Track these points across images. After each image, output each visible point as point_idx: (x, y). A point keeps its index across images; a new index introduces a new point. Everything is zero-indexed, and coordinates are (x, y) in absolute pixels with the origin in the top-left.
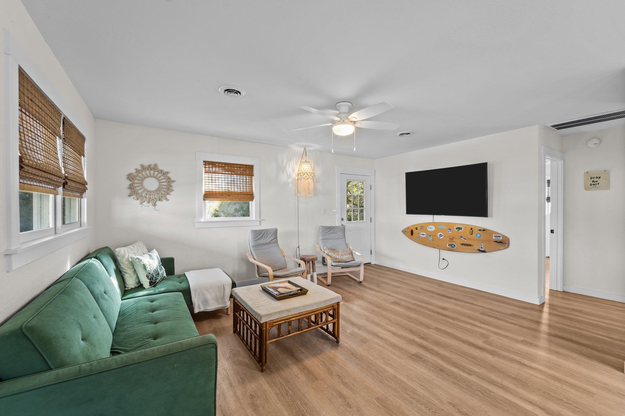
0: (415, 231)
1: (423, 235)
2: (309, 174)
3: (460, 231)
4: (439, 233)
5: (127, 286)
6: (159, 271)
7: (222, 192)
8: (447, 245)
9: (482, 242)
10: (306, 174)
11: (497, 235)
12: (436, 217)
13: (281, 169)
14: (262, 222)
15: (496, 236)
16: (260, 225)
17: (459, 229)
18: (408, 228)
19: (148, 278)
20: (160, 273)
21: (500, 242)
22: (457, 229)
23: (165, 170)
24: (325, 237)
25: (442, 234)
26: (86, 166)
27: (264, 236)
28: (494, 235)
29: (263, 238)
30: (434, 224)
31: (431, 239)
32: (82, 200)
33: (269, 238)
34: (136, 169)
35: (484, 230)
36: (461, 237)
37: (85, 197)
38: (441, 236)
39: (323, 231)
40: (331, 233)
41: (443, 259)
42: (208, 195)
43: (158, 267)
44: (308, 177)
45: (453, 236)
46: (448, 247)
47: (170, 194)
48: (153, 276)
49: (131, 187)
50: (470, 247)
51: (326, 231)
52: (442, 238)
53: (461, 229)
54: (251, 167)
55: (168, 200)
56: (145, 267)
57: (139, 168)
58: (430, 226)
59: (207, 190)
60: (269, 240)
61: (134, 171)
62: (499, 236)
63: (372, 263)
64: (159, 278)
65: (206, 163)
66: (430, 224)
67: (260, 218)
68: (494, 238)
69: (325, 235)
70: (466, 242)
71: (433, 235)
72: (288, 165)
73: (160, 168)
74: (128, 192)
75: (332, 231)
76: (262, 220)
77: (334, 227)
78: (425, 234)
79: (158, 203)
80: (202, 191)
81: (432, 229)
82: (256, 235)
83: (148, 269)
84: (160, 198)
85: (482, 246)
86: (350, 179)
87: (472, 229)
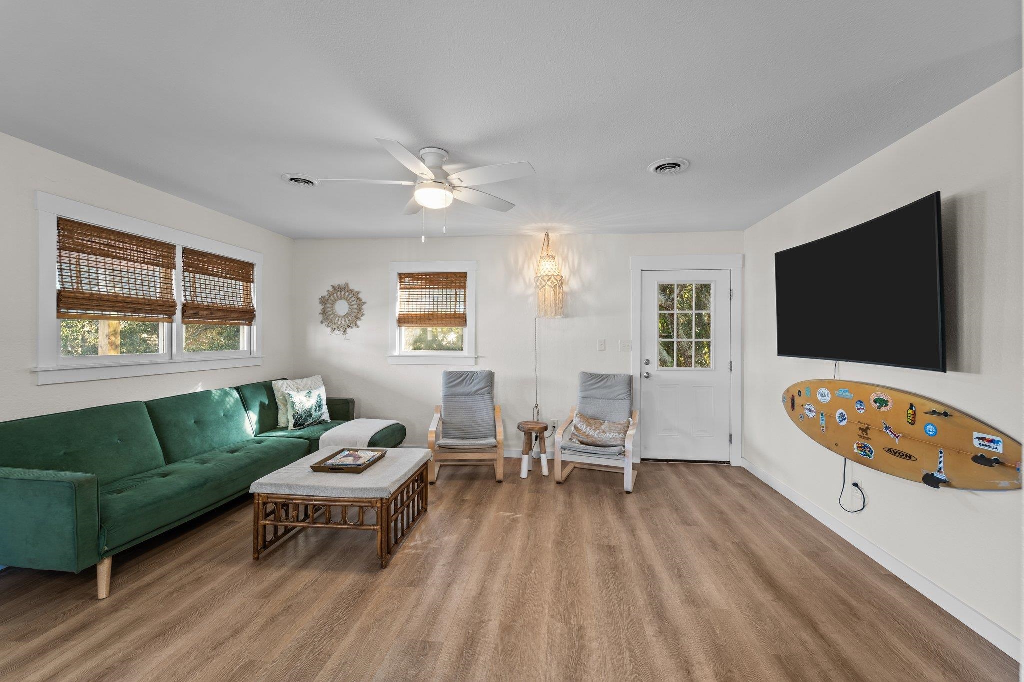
0: (798, 400)
1: (810, 410)
3: (884, 408)
4: (840, 411)
5: (279, 424)
6: (313, 411)
7: (421, 314)
8: (856, 446)
9: (941, 452)
10: (553, 277)
11: (988, 436)
13: (514, 273)
14: (480, 359)
15: (983, 439)
16: (476, 364)
17: (882, 402)
18: (788, 390)
19: (294, 419)
20: (313, 414)
21: (995, 462)
22: (876, 401)
23: (356, 290)
24: (589, 393)
25: (844, 413)
26: (255, 293)
27: (465, 381)
28: (976, 434)
29: (464, 384)
30: (832, 384)
31: (823, 424)
32: (252, 327)
33: (475, 386)
34: (328, 291)
35: (946, 414)
36: (887, 428)
37: (255, 324)
38: (842, 416)
39: (585, 382)
40: (599, 387)
41: (856, 485)
42: (403, 320)
43: (314, 407)
45: (869, 422)
46: (856, 451)
47: (361, 320)
48: (302, 417)
49: (324, 313)
50: (907, 462)
51: (592, 382)
52: (844, 423)
53: (887, 405)
54: (464, 276)
55: (358, 327)
56: (293, 405)
57: (331, 289)
58: (823, 390)
59: (401, 313)
60: (475, 389)
61: (325, 294)
62: (992, 441)
63: (733, 464)
64: (311, 420)
65: (402, 276)
66: (822, 383)
67: (476, 355)
68: (976, 443)
69: (586, 390)
70: (898, 443)
71: (827, 413)
72: (526, 266)
73: (352, 287)
74: (321, 317)
75: (602, 383)
76: (481, 357)
77: (609, 375)
78: (813, 409)
79: (349, 330)
80: (395, 313)
81: (825, 396)
82: (449, 379)
83: (297, 408)
84: (349, 324)
85: (941, 468)
86: (667, 279)
87: (912, 406)
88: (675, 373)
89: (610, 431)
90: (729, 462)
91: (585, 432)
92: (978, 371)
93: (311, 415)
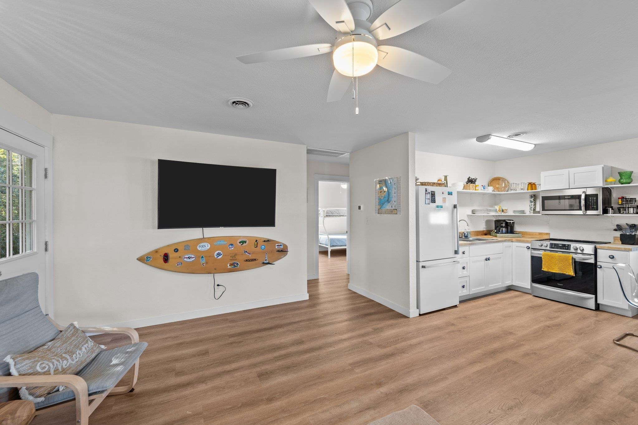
0: (172, 255)
1: (189, 258)
3: (244, 244)
4: (217, 252)
8: (228, 265)
9: (266, 254)
11: (279, 244)
12: (205, 229)
15: (278, 245)
17: (243, 242)
18: (156, 251)
21: (282, 251)
22: (240, 243)
25: (220, 252)
28: (277, 245)
30: (211, 240)
31: (204, 261)
35: (268, 241)
36: (245, 252)
38: (219, 254)
41: (218, 285)
45: (236, 252)
46: (229, 267)
50: (255, 262)
52: (220, 257)
53: (246, 243)
58: (202, 244)
62: (281, 245)
66: (202, 240)
68: (276, 247)
70: (250, 257)
71: (208, 255)
78: (193, 256)
81: (205, 247)
85: (267, 259)
87: (256, 241)
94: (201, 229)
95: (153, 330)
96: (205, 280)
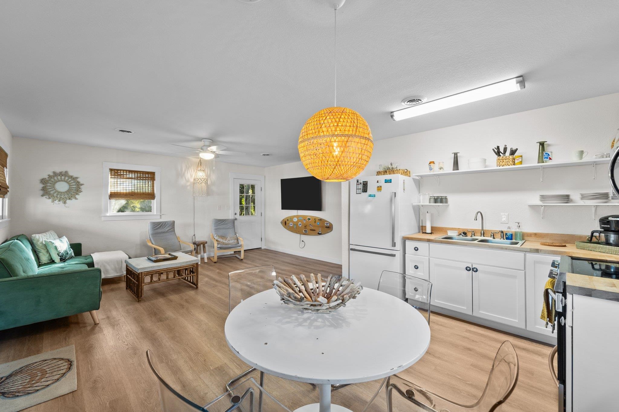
0: (287, 222)
1: (291, 224)
2: (203, 180)
3: (310, 221)
4: (300, 223)
5: (41, 262)
6: (68, 251)
7: (126, 193)
8: (304, 231)
9: (320, 228)
10: (200, 179)
12: (299, 211)
13: (180, 175)
14: (162, 216)
16: (161, 218)
17: (309, 219)
18: (283, 220)
19: (59, 256)
21: (328, 227)
22: (308, 219)
23: (75, 176)
24: (218, 227)
26: (7, 175)
27: (162, 227)
28: (325, 223)
29: (161, 228)
30: (297, 216)
31: (295, 227)
32: (4, 199)
33: (167, 228)
34: (49, 175)
35: (320, 220)
36: (310, 225)
37: (7, 197)
38: (300, 224)
39: (216, 223)
40: (222, 224)
41: (302, 241)
42: (113, 196)
43: (68, 248)
44: (201, 182)
45: (306, 224)
47: (79, 195)
48: (63, 254)
49: (44, 189)
50: (314, 231)
51: (218, 223)
52: (301, 226)
54: (153, 174)
55: (77, 199)
56: (56, 248)
57: (52, 174)
58: (295, 218)
59: (112, 192)
60: (167, 230)
61: (46, 177)
62: (328, 224)
63: (262, 248)
64: (68, 256)
65: (111, 170)
66: (295, 216)
67: (160, 213)
68: (325, 224)
69: (217, 226)
70: (312, 228)
71: (296, 224)
72: (186, 172)
73: (71, 174)
74: (41, 192)
75: (223, 223)
76: (163, 214)
77: (226, 219)
79: (68, 201)
80: (108, 192)
81: (295, 220)
82: (154, 226)
83: (59, 249)
84: (70, 197)
85: (320, 231)
86: (242, 182)
87: (315, 219)
88: (244, 218)
89: (232, 240)
90: (261, 248)
91: (222, 242)
92: (325, 211)
93: (68, 253)
94: (297, 211)
95: (282, 254)
96: (297, 236)
